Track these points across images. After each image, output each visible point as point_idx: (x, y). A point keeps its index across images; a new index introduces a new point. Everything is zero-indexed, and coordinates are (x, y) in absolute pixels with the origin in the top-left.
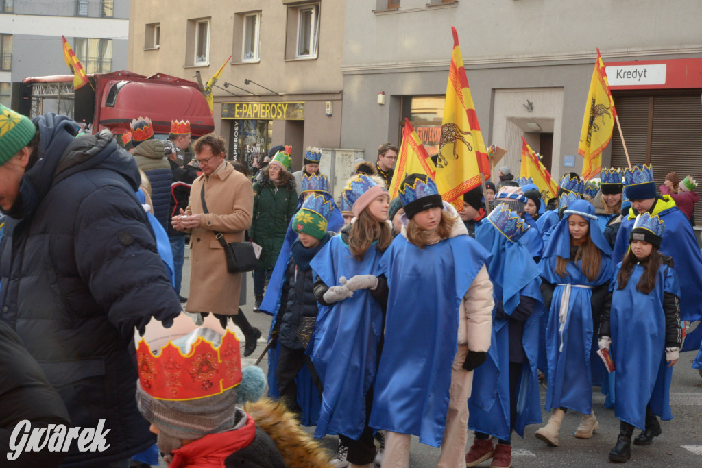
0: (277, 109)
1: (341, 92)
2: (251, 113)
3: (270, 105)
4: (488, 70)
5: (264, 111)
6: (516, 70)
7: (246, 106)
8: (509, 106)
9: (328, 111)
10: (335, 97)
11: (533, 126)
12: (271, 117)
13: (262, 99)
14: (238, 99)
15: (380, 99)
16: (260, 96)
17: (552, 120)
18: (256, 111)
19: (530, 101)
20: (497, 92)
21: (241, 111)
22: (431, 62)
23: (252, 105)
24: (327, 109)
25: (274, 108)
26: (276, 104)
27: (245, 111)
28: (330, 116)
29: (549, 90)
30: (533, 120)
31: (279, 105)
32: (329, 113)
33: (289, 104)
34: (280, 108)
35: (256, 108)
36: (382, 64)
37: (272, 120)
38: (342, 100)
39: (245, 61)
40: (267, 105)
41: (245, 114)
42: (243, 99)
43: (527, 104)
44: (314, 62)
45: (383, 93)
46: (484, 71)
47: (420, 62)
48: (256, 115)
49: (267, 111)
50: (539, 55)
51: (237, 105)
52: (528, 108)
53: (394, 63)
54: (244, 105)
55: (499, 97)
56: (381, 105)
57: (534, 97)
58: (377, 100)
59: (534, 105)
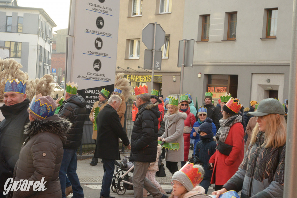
0: (148, 78)
1: (180, 72)
2: (135, 79)
3: (145, 76)
4: (250, 66)
5: (142, 78)
6: (263, 66)
7: (133, 76)
8: (259, 80)
9: (174, 79)
10: (178, 74)
11: (270, 88)
12: (145, 81)
13: (141, 74)
14: (129, 73)
15: (199, 75)
16: (140, 72)
17: (278, 86)
18: (138, 78)
19: (269, 78)
20: (253, 74)
21: (130, 78)
22: (223, 62)
23: (136, 76)
24: (173, 79)
25: (147, 77)
26: (148, 76)
27: (132, 78)
28: (175, 81)
29: (277, 74)
30: (270, 86)
31: (149, 77)
32: (175, 80)
33: (154, 76)
34: (150, 77)
35: (137, 77)
36: (201, 62)
37: (146, 82)
38: (181, 75)
39: (130, 58)
40: (143, 76)
41: (132, 80)
42: (131, 73)
43: (267, 79)
44: (167, 60)
45: (201, 73)
46: (248, 66)
47: (218, 62)
48: (138, 80)
49: (143, 79)
50: (274, 61)
51: (128, 76)
52: (268, 81)
53: (206, 62)
54: (131, 76)
55: (254, 77)
56: (200, 78)
57: (271, 77)
58: (198, 76)
59: (270, 80)
